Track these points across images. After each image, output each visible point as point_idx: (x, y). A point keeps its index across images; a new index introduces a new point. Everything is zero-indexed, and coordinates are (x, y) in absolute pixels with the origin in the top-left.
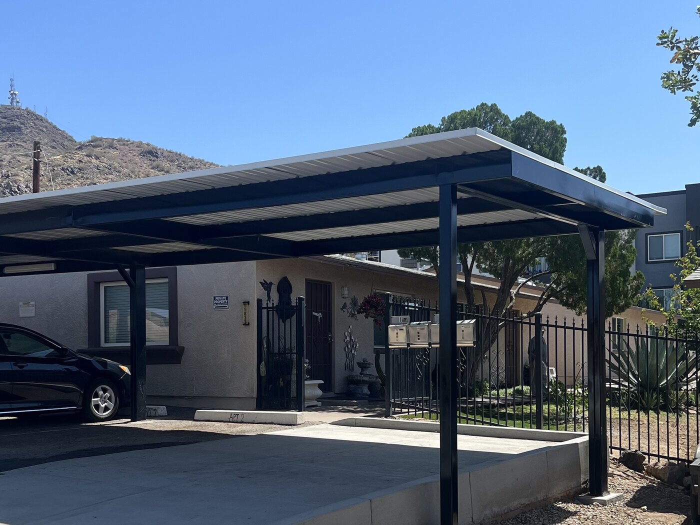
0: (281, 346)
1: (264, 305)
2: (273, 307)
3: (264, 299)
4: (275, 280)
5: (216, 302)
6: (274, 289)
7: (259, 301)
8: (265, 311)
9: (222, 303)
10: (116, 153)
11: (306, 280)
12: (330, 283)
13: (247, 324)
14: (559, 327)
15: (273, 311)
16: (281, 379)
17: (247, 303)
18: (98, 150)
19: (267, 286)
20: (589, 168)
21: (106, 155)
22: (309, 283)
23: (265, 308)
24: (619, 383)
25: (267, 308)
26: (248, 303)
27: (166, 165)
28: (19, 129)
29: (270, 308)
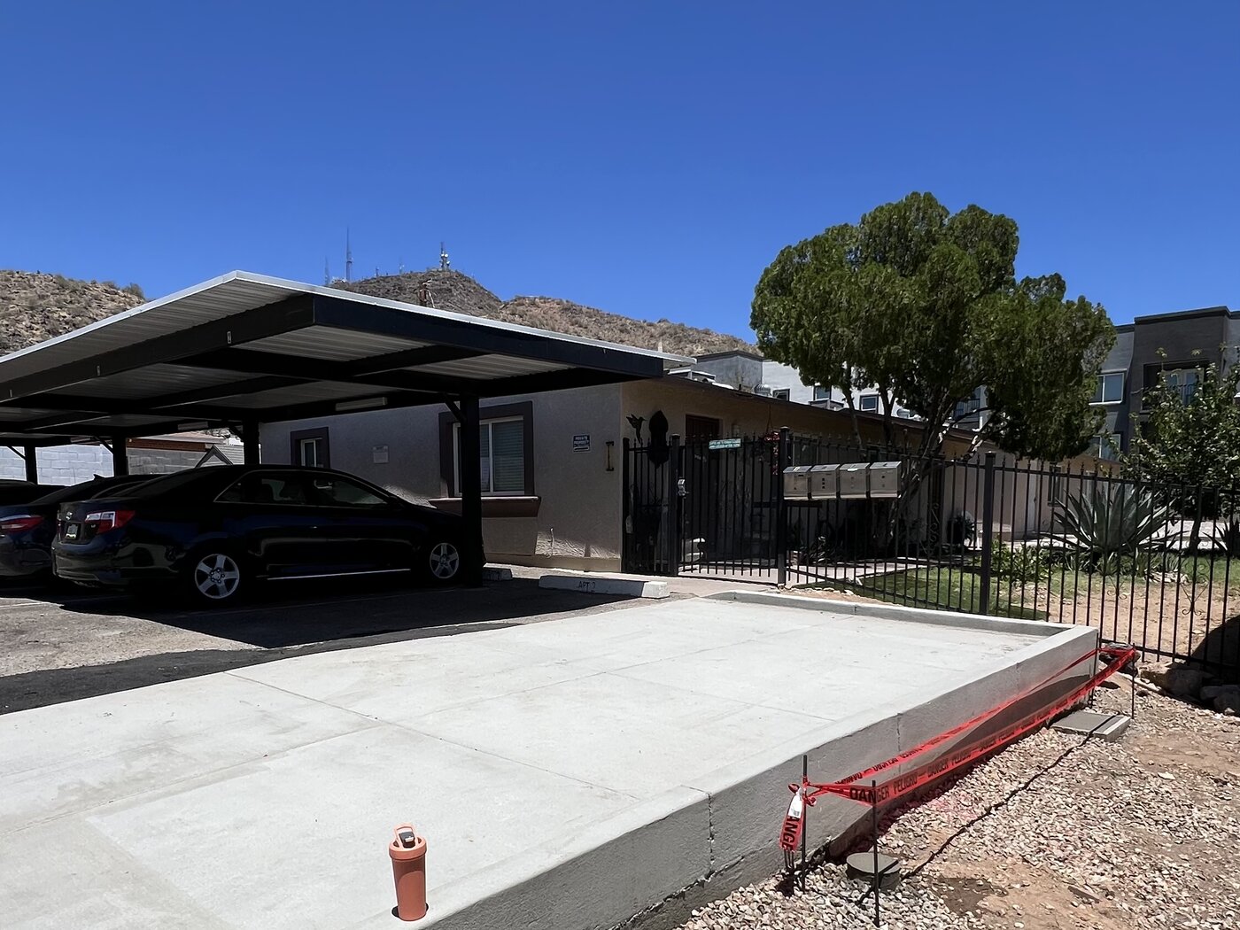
0: (652, 497)
1: (632, 446)
2: (642, 448)
3: (632, 437)
4: (646, 414)
5: (576, 442)
6: (645, 426)
7: (626, 441)
8: (632, 453)
9: (582, 442)
10: (538, 311)
11: (687, 416)
12: (718, 420)
13: (610, 469)
14: (1020, 471)
15: (642, 453)
16: (651, 537)
17: (610, 443)
18: (521, 308)
19: (636, 422)
20: (1044, 276)
21: (528, 313)
22: (690, 419)
23: (631, 450)
24: (1064, 540)
25: (635, 449)
26: (612, 443)
27: (584, 320)
28: (450, 291)
29: (639, 449)
